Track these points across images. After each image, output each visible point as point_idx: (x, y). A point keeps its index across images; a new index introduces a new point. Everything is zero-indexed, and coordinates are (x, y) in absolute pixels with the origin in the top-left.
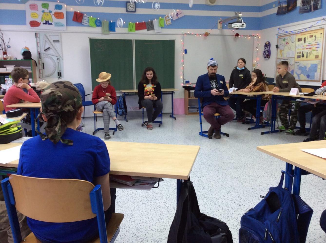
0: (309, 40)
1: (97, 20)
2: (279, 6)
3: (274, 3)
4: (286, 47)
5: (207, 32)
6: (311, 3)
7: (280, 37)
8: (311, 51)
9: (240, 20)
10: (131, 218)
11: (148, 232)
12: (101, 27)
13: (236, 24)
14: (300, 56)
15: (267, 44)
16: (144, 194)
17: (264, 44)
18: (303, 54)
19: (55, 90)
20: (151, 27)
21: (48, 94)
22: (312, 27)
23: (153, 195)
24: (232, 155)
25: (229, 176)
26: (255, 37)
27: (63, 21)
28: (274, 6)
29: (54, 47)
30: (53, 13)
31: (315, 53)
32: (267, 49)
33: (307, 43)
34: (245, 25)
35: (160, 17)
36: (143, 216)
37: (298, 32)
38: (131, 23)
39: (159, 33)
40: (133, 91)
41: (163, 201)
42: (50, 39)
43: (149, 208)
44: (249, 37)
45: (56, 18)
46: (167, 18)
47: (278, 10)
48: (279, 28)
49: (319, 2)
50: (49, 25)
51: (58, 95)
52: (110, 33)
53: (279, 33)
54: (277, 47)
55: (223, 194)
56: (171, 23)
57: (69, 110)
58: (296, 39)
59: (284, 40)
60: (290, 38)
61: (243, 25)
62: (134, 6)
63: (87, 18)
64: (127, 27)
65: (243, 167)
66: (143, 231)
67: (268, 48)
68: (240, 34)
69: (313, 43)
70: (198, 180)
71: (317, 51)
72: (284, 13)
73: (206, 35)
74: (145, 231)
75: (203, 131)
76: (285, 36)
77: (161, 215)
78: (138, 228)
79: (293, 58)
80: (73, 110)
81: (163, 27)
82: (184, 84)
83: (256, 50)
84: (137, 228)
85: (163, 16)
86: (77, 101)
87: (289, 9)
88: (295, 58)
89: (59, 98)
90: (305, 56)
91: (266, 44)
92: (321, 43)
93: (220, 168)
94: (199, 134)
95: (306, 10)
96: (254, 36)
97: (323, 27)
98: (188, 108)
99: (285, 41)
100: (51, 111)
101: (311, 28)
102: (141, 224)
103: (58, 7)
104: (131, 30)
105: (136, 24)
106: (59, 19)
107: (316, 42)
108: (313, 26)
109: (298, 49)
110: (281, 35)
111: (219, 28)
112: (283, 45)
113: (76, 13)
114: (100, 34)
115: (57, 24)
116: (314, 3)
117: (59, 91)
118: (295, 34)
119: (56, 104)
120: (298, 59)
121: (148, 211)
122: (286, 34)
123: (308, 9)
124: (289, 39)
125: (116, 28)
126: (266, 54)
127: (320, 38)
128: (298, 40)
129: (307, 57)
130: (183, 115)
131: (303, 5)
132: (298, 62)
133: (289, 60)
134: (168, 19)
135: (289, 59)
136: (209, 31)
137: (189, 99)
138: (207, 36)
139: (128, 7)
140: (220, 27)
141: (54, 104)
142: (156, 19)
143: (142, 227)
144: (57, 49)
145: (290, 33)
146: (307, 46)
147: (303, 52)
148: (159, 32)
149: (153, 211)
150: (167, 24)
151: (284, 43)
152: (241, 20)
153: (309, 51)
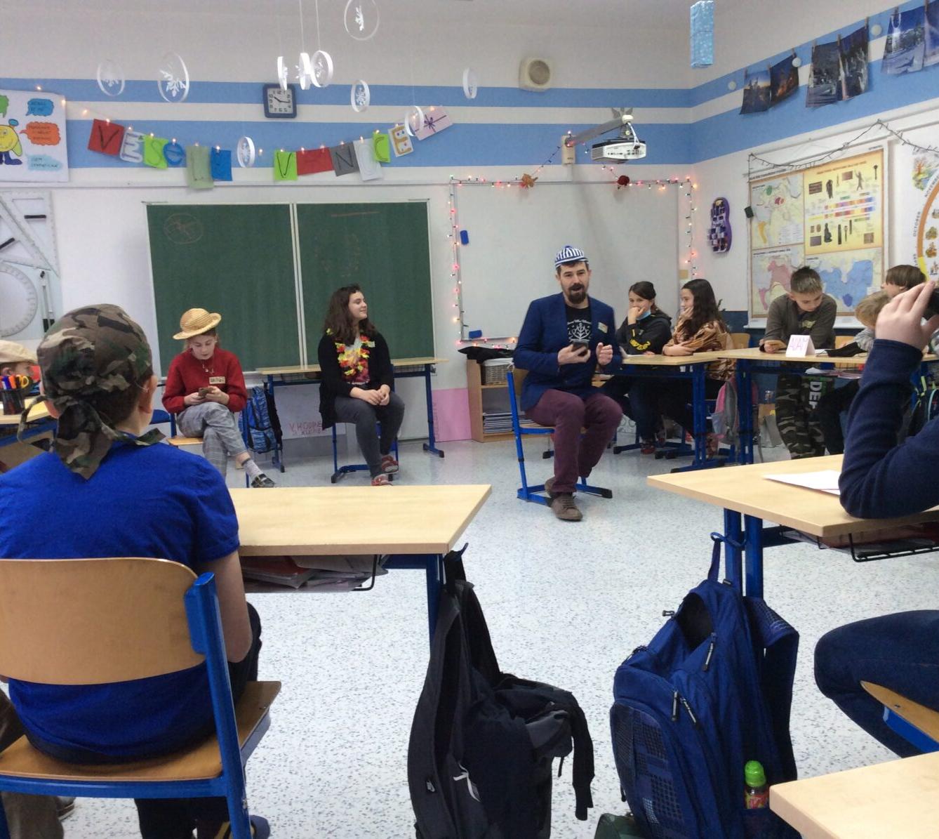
0: (843, 188)
1: (170, 144)
2: (749, 88)
3: (732, 76)
4: (776, 213)
5: (530, 175)
6: (839, 74)
7: (758, 181)
8: (851, 221)
9: (628, 133)
10: (305, 737)
11: (357, 770)
12: (185, 166)
13: (616, 148)
14: (820, 237)
15: (718, 207)
16: (343, 673)
17: (710, 207)
18: (827, 230)
19: (75, 335)
20: (349, 162)
21: (56, 347)
22: (846, 146)
23: (371, 674)
24: (618, 549)
25: (609, 608)
26: (682, 185)
27: (58, 152)
28: (732, 85)
29: (28, 237)
30: (22, 126)
31: (861, 228)
32: (719, 222)
33: (836, 199)
34: (643, 149)
35: (375, 131)
36: (342, 731)
37: (808, 166)
38: (282, 151)
39: (374, 183)
40: (300, 368)
41: (402, 686)
42: (14, 212)
43: (361, 707)
44: (663, 186)
45: (33, 142)
46: (398, 134)
47: (744, 100)
48: (752, 155)
49: (862, 71)
50: (11, 167)
51: (84, 347)
52: (216, 186)
53: (752, 171)
54: (749, 213)
55: (585, 656)
56: (412, 150)
57: (116, 389)
58: (803, 187)
59: (769, 190)
60: (787, 183)
61: (640, 149)
62: (291, 99)
63: (137, 139)
64: (267, 166)
65: (651, 580)
66: (341, 769)
67: (721, 218)
68: (631, 179)
69: (855, 197)
70: (512, 625)
71: (868, 221)
72: (763, 109)
73: (527, 182)
74: (350, 767)
75: (528, 486)
76: (770, 177)
77: (396, 724)
78: (328, 761)
79: (801, 247)
80: (128, 385)
81: (389, 161)
82: (466, 341)
83: (684, 225)
84: (324, 761)
85: (384, 127)
86: (137, 360)
87: (777, 95)
88: (806, 243)
89: (87, 356)
90: (835, 237)
91: (714, 205)
92: (878, 196)
93: (580, 587)
94: (516, 496)
95: (829, 97)
96: (676, 182)
97: (879, 146)
98: (481, 418)
99: (773, 194)
100: (67, 392)
101: (844, 151)
102: (335, 752)
103: (39, 107)
104: (284, 175)
105: (299, 153)
106: (43, 145)
107: (863, 194)
108: (850, 144)
109: (812, 217)
110: (759, 177)
111: (566, 160)
112: (766, 207)
113: (99, 126)
114: (183, 191)
115: (35, 163)
116: (848, 73)
117: (87, 338)
118: (800, 171)
119: (78, 373)
120: (813, 247)
121: (357, 717)
122: (774, 173)
123: (831, 92)
124: (782, 186)
125: (234, 170)
126: (717, 236)
127: (872, 181)
128: (810, 191)
129: (840, 242)
130: (464, 442)
131: (816, 80)
132: (817, 258)
133: (789, 252)
134: (401, 136)
135: (789, 250)
136: (534, 170)
137: (483, 390)
138: (529, 186)
139: (272, 100)
140: (568, 158)
141: (73, 374)
142: (362, 138)
143: (340, 758)
144: (38, 243)
145: (784, 170)
146: (837, 205)
147: (826, 225)
148: (376, 177)
149: (372, 714)
150: (399, 153)
151: (769, 199)
152: (632, 134)
153: (843, 222)
